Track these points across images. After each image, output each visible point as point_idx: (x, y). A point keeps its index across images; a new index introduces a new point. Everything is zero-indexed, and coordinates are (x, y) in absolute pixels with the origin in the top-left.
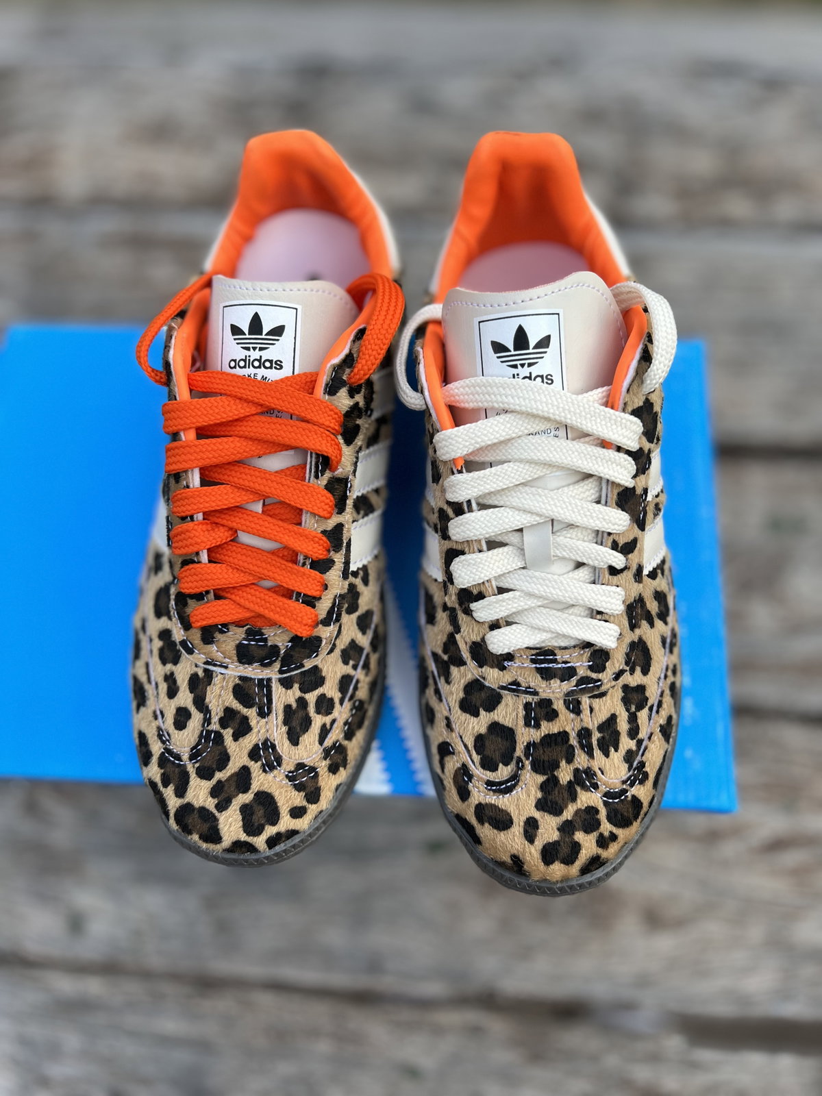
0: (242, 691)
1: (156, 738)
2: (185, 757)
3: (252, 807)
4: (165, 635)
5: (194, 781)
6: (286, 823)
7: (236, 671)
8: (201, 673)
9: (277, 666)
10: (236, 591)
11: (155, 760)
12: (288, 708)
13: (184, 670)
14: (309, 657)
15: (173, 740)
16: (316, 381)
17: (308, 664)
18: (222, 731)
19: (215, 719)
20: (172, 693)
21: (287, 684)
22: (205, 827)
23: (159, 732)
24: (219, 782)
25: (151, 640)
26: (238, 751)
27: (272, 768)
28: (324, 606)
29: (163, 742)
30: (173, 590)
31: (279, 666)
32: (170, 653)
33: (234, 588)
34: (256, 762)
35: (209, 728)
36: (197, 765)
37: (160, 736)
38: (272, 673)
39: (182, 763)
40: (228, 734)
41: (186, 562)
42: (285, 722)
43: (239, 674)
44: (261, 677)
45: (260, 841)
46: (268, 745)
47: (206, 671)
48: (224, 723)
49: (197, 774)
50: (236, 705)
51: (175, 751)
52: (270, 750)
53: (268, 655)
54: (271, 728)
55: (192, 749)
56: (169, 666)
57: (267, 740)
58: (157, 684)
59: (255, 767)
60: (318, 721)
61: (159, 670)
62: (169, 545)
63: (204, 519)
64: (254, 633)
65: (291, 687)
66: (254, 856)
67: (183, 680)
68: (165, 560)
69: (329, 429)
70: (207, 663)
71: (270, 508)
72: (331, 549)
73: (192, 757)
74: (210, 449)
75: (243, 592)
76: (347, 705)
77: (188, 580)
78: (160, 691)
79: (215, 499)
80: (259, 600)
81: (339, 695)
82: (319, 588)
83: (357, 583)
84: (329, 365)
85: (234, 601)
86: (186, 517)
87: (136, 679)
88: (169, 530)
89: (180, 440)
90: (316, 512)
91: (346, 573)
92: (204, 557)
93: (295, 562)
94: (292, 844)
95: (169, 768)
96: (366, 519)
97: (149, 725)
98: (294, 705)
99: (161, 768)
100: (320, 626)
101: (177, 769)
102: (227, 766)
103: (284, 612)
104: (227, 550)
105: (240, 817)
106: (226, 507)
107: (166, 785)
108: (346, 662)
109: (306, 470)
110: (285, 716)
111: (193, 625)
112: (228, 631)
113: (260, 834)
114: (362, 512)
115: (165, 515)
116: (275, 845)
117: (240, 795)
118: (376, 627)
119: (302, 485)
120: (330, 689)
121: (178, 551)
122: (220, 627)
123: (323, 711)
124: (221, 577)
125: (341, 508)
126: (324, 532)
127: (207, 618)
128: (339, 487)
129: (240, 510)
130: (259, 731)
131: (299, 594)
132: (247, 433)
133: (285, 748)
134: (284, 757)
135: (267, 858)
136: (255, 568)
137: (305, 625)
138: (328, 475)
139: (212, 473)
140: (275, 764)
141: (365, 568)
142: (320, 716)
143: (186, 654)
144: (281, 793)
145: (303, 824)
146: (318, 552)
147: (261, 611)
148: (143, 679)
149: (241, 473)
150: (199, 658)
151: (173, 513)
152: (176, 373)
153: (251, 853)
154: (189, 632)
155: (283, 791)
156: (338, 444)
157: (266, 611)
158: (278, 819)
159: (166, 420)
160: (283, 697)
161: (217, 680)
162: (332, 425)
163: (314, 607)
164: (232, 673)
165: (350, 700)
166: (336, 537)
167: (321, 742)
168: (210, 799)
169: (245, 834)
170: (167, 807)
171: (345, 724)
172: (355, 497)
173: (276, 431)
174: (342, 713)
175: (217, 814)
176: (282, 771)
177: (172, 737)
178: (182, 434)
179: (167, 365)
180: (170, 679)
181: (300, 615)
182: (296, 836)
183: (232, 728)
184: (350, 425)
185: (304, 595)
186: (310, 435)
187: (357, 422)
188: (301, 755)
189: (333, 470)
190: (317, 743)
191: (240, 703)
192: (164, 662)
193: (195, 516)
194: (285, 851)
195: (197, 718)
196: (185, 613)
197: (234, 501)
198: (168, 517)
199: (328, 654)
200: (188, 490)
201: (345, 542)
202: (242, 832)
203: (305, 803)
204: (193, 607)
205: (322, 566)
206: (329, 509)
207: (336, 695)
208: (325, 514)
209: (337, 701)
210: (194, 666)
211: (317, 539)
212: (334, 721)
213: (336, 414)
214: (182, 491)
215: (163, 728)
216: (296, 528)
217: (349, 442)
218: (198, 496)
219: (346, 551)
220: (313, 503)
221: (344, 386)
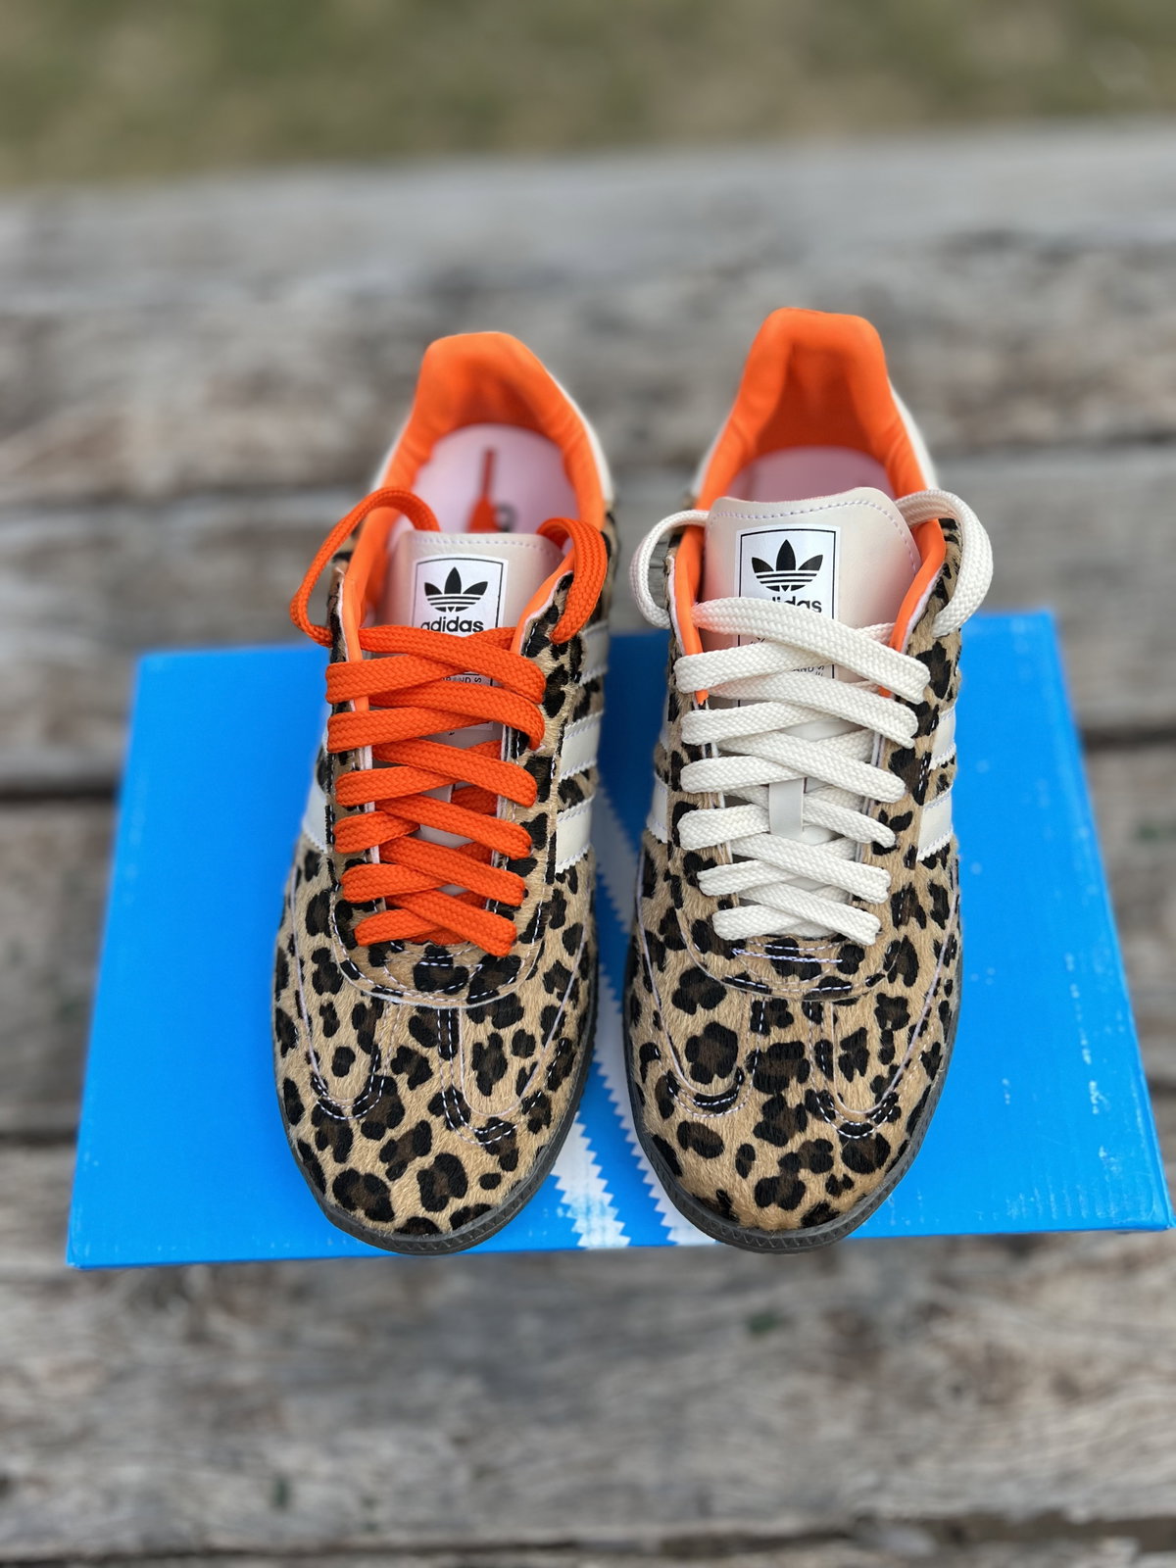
0: (421, 1026)
1: (309, 1087)
2: (348, 1110)
3: (432, 1173)
4: (321, 956)
5: (359, 1141)
6: (475, 1195)
7: (414, 999)
8: (368, 1004)
9: (465, 993)
10: (414, 898)
11: (307, 1114)
12: (478, 1047)
13: (345, 1002)
14: (505, 982)
15: (331, 1089)
16: (511, 639)
17: (504, 991)
18: (395, 1077)
19: (386, 1062)
20: (330, 1029)
21: (476, 1016)
22: (373, 1200)
23: (313, 1079)
24: (391, 1142)
25: (302, 963)
26: (415, 1104)
27: (458, 1124)
28: (524, 916)
29: (319, 1092)
30: (333, 899)
31: (467, 994)
32: (328, 977)
33: (412, 895)
34: (438, 1116)
35: (379, 1073)
36: (362, 1121)
37: (314, 1085)
38: (459, 1002)
39: (342, 1118)
40: (402, 1080)
41: (350, 864)
42: (475, 1066)
43: (417, 1004)
44: (444, 1007)
45: (442, 1218)
46: (453, 1095)
47: (374, 1000)
48: (397, 1066)
49: (362, 1131)
50: (413, 1043)
51: (334, 1103)
52: (456, 1101)
53: (453, 980)
54: (455, 1073)
55: (356, 1101)
56: (327, 996)
57: (451, 1088)
58: (309, 1018)
59: (437, 1123)
60: (515, 1064)
61: (312, 1001)
62: (329, 841)
63: (376, 810)
64: (436, 952)
65: (482, 1021)
66: (434, 1239)
67: (345, 1014)
68: (323, 861)
69: (528, 696)
70: (376, 990)
71: (460, 793)
72: (533, 846)
73: (357, 1110)
74: (384, 722)
75: (423, 900)
76: (551, 1044)
77: (355, 885)
78: (314, 1027)
79: (390, 784)
80: (443, 910)
81: (542, 1032)
82: (518, 894)
83: (563, 890)
84: (528, 620)
85: (412, 912)
86: (355, 807)
87: (280, 1012)
88: (329, 824)
89: (349, 710)
90: (515, 798)
91: (550, 876)
92: (375, 856)
93: (488, 861)
94: (482, 1223)
95: (327, 1125)
96: (573, 808)
97: (299, 1072)
98: (486, 1044)
99: (316, 1126)
100: (519, 943)
101: (336, 1127)
102: (401, 1121)
103: (474, 924)
104: (404, 848)
105: (418, 1187)
106: (403, 795)
107: (321, 1146)
108: (549, 990)
109: (500, 748)
110: (474, 1057)
111: (359, 942)
112: (404, 950)
113: (443, 1209)
114: (569, 800)
115: (326, 804)
116: (461, 1224)
117: (418, 1158)
118: (586, 944)
119: (500, 765)
120: (530, 1024)
121: (343, 849)
122: (393, 944)
123: (521, 1052)
124: (397, 880)
125: (543, 794)
126: (524, 824)
127: (377, 933)
128: (541, 767)
129: (422, 798)
130: (442, 1077)
131: (493, 902)
132: (430, 703)
133: (474, 1098)
134: (473, 1110)
135: (450, 1241)
136: (440, 871)
137: (501, 941)
138: (527, 753)
139: (387, 753)
140: (462, 1118)
141: (572, 870)
142: (518, 1058)
143: (349, 979)
144: (469, 1156)
145: (496, 1197)
146: (517, 849)
147: (446, 923)
148: (292, 1012)
149: (423, 751)
150: (366, 984)
151: (338, 801)
152: (346, 630)
153: (430, 1234)
154: (353, 952)
155: (472, 1153)
156: (539, 716)
157: (453, 924)
158: (466, 1190)
159: (330, 686)
160: (473, 1034)
161: (388, 1012)
162: (531, 691)
163: (511, 918)
164: (408, 1002)
165: (554, 1039)
166: (538, 830)
167: (519, 1092)
168: (380, 1164)
169: (424, 1209)
170: (323, 1175)
171: (549, 1068)
172: (560, 781)
173: (465, 699)
174: (544, 1054)
175: (389, 1183)
176: (471, 1128)
177: (330, 1086)
178: (352, 704)
179: (334, 620)
180: (328, 1012)
181: (494, 929)
182: (490, 1212)
183: (407, 1073)
184: (553, 692)
185: (500, 903)
186: (506, 704)
187: (562, 689)
188: (494, 1108)
189: (534, 747)
190: (514, 1092)
191: (418, 1040)
192: (320, 992)
193: (366, 805)
194: (473, 1232)
195: (362, 1059)
196: (349, 926)
197: (413, 787)
198: (328, 808)
199: (528, 978)
200: (357, 772)
201: (549, 836)
202: (420, 1206)
203: (499, 1170)
204: (359, 920)
205: (523, 866)
206: (531, 796)
207: (537, 1032)
208: (525, 801)
209: (538, 1039)
210: (359, 995)
211: (515, 833)
212: (534, 1065)
213: (538, 677)
214: (351, 774)
215: (318, 1074)
216: (490, 819)
217: (552, 712)
218: (370, 780)
219: (550, 848)
220: (512, 788)
221: (547, 645)
